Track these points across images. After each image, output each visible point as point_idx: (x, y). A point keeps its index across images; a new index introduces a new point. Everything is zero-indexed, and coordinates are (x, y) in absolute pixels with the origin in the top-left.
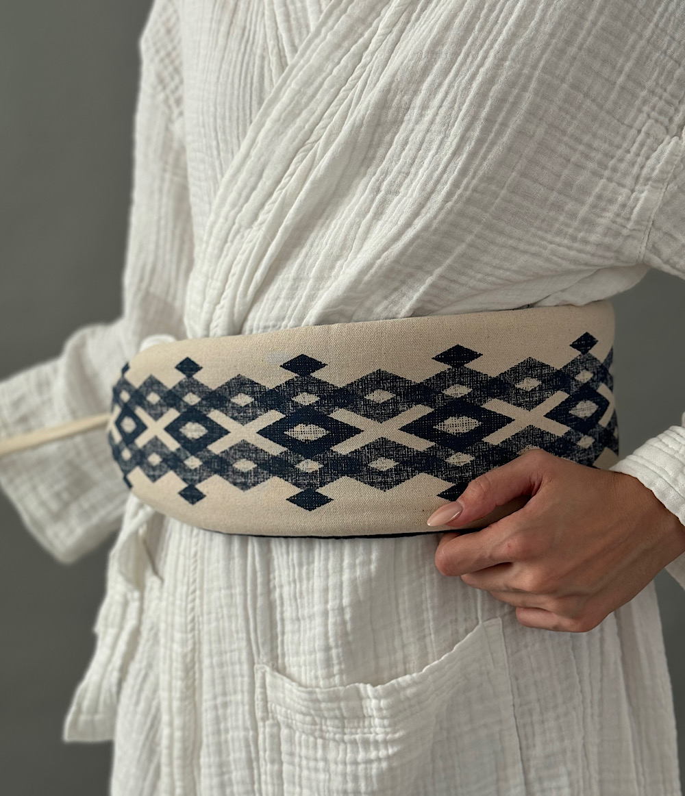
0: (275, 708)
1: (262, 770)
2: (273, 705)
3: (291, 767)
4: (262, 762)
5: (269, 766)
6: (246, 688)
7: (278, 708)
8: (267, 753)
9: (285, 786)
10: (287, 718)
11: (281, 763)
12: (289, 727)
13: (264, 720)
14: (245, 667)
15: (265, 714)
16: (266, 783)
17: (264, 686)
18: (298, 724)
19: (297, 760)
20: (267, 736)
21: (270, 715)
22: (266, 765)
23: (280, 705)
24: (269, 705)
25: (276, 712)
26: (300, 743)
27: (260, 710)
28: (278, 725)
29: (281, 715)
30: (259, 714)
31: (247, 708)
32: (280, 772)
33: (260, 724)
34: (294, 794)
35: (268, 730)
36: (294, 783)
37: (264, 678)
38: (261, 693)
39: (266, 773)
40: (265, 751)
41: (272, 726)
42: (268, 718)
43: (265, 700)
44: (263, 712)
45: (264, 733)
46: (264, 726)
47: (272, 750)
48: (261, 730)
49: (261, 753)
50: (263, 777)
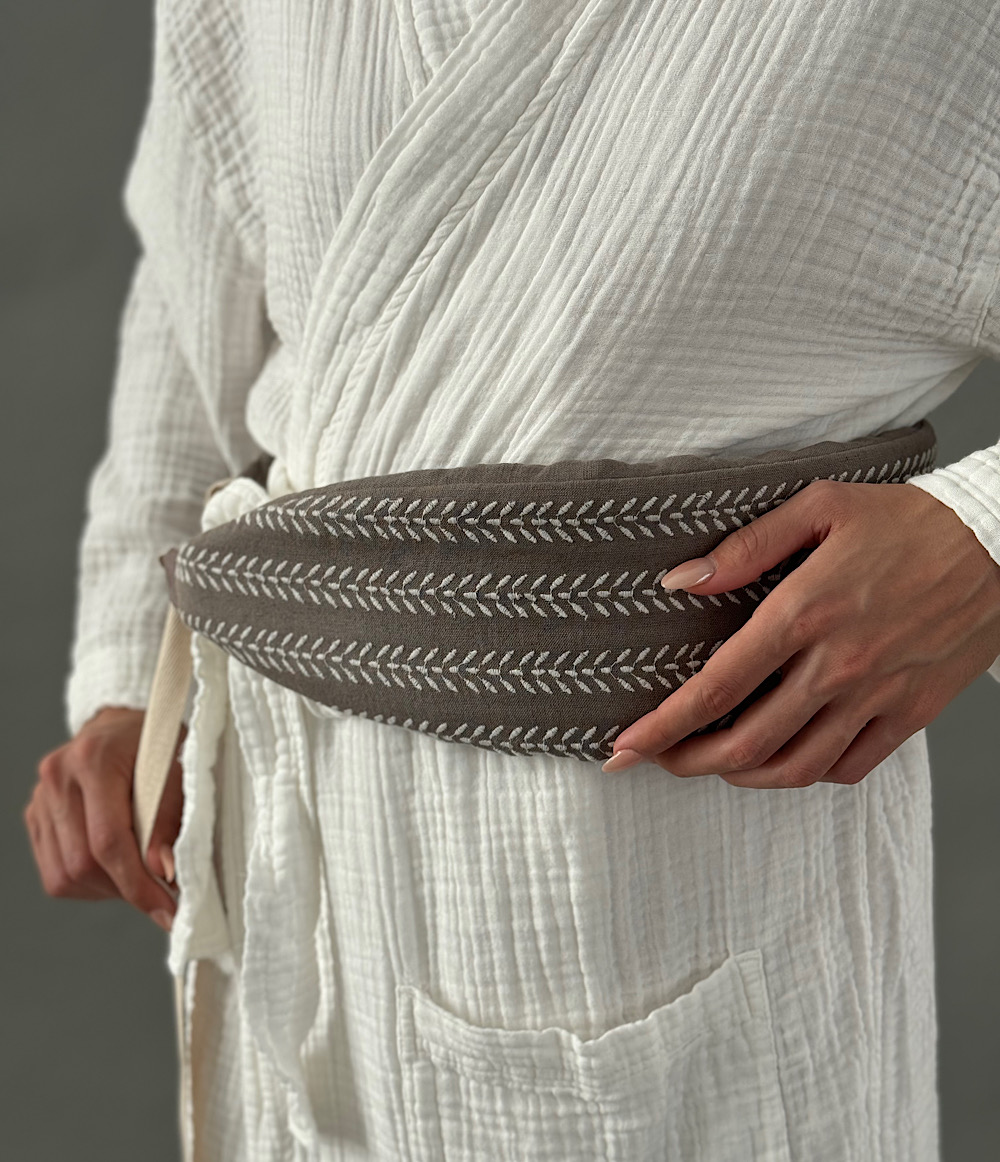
0: (428, 1044)
1: (410, 1127)
2: (425, 1042)
3: (455, 1124)
4: (408, 1116)
5: (419, 1123)
6: (382, 1014)
7: (433, 1047)
8: (417, 1106)
9: (447, 1148)
10: (448, 1060)
11: (439, 1118)
12: (451, 1070)
13: (410, 1061)
14: (382, 986)
15: (413, 1053)
16: (417, 1144)
17: (410, 1015)
18: (466, 1069)
19: (463, 1114)
20: (416, 1083)
21: (420, 1054)
22: (415, 1121)
23: (436, 1042)
24: (418, 1041)
25: (429, 1051)
26: (468, 1092)
27: (404, 1048)
28: (433, 1066)
29: (437, 1054)
30: (403, 1054)
31: (384, 1042)
32: (439, 1130)
33: (405, 1066)
34: (461, 1158)
35: (416, 1075)
36: (460, 1145)
37: (411, 1005)
38: (406, 1025)
39: (416, 1131)
40: (413, 1102)
41: (423, 1069)
42: (417, 1059)
43: (413, 1032)
44: (409, 1051)
45: (411, 1079)
46: (411, 1070)
47: (424, 1102)
48: (406, 1074)
49: (407, 1105)
50: (412, 1137)
